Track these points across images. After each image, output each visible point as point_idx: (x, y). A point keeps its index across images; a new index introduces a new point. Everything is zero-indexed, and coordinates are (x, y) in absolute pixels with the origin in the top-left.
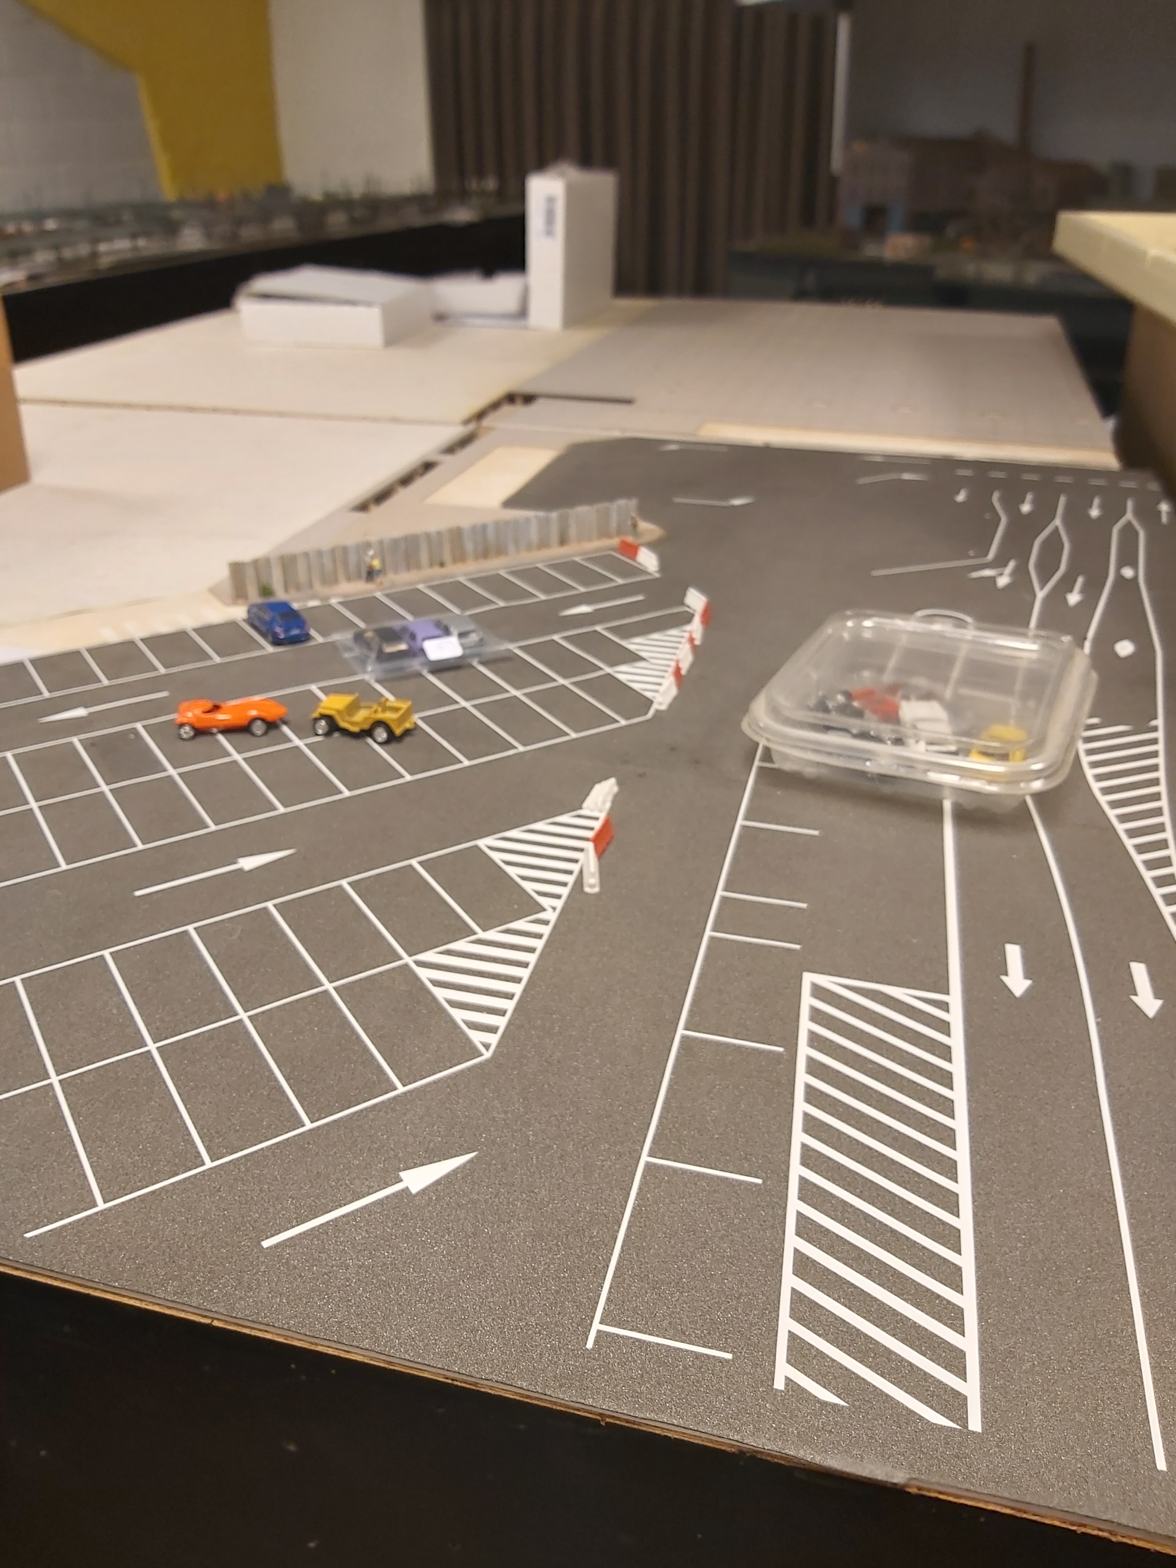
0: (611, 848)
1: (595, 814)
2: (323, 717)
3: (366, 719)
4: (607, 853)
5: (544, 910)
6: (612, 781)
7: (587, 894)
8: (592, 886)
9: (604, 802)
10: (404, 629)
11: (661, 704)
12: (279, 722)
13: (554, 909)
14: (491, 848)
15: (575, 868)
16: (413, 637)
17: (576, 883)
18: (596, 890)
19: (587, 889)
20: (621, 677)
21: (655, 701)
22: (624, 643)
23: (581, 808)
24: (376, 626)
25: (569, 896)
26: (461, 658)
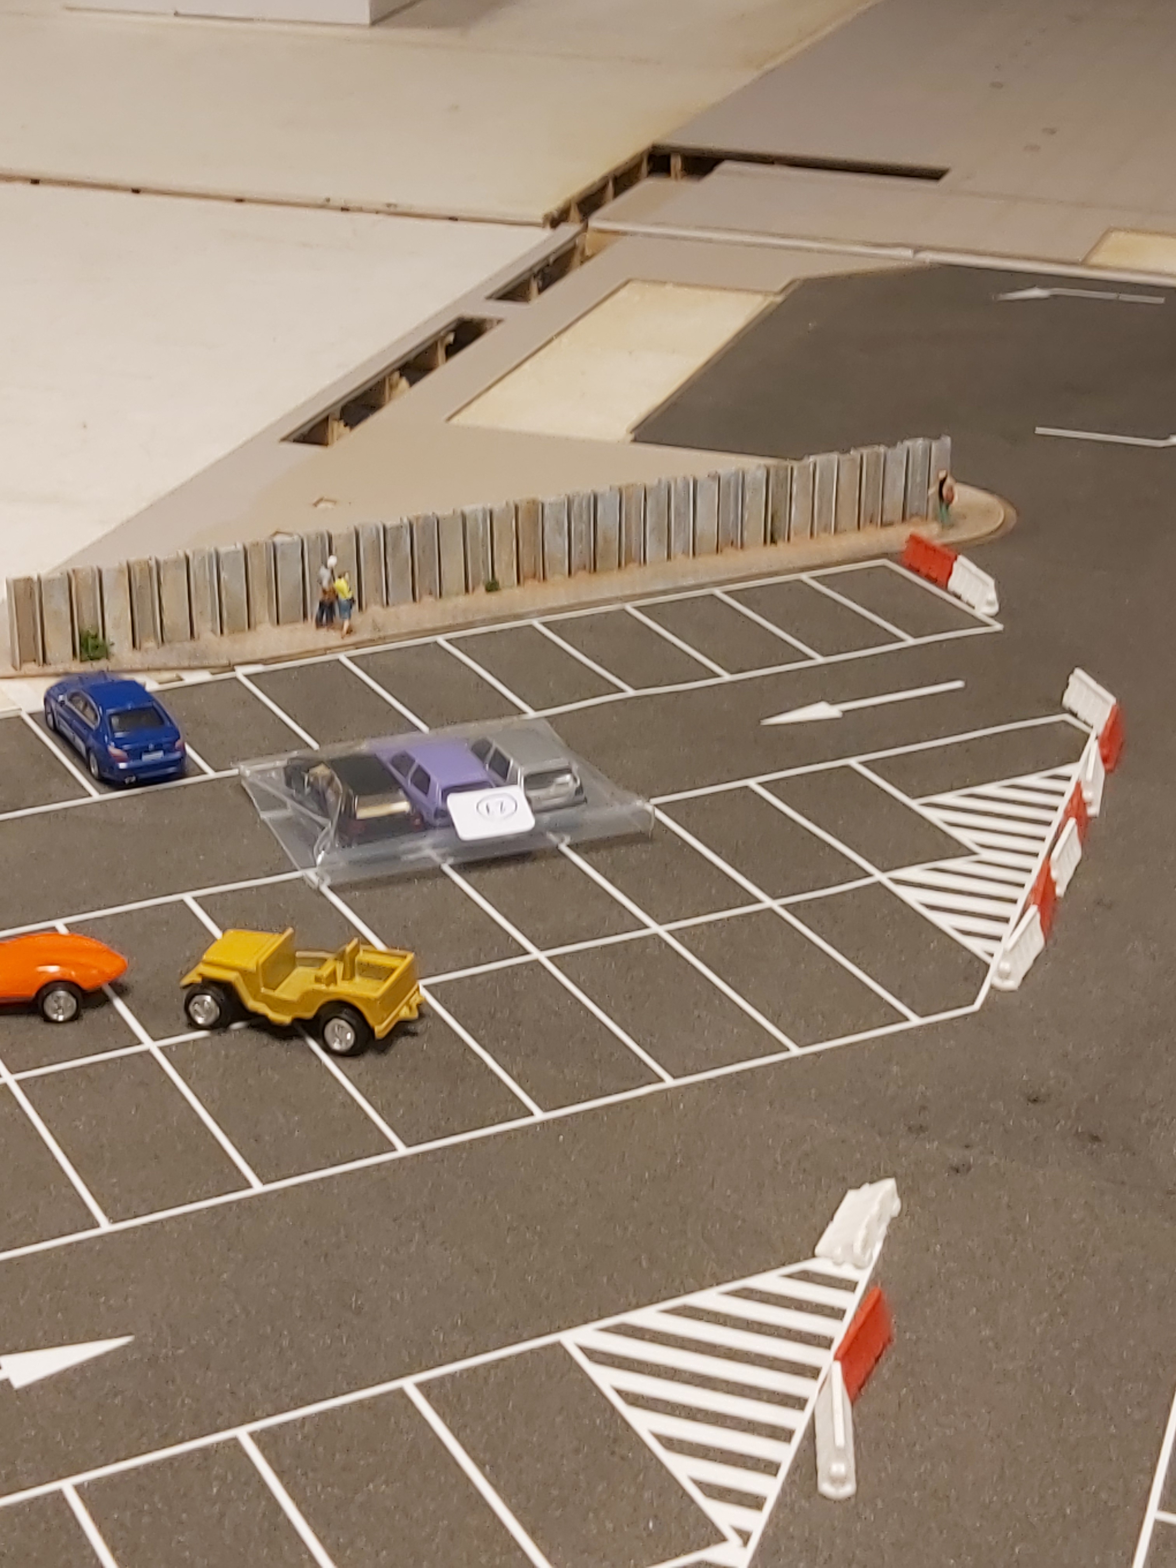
0: (885, 1370)
1: (847, 1272)
2: (209, 984)
3: (308, 995)
4: (873, 1385)
5: (722, 1539)
6: (889, 1185)
7: (824, 1497)
8: (836, 1481)
9: (867, 1244)
10: (403, 761)
11: (1006, 976)
12: (109, 991)
13: (745, 1536)
14: (592, 1354)
15: (797, 1421)
16: (423, 781)
17: (796, 1466)
18: (849, 1489)
19: (826, 1488)
20: (911, 897)
21: (994, 963)
22: (914, 804)
23: (814, 1256)
24: (339, 750)
25: (780, 1503)
26: (531, 834)
